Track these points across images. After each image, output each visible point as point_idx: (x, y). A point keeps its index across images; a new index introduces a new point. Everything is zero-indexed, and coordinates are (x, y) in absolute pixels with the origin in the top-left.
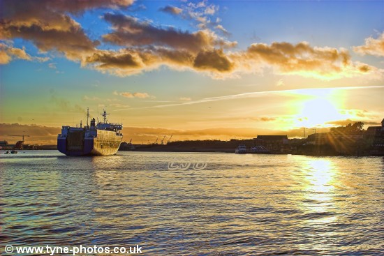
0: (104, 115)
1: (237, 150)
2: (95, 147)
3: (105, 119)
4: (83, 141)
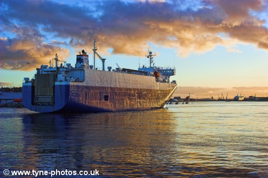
0: (151, 56)
3: (151, 62)
4: (55, 89)
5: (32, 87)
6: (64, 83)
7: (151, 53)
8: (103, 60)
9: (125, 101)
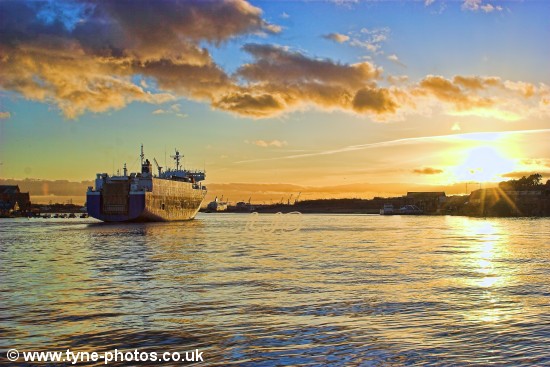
0: (177, 157)
1: (382, 211)
2: (149, 208)
3: (178, 164)
4: (129, 198)
5: (101, 196)
6: (140, 193)
8: (160, 168)
9: (174, 210)
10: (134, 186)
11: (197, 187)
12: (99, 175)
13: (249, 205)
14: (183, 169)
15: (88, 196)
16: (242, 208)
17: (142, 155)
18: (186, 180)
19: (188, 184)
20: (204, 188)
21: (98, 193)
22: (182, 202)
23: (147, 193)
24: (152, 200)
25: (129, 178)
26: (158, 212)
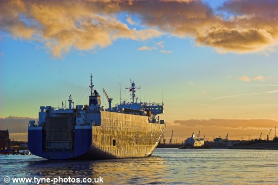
0: (133, 89)
2: (97, 144)
3: (134, 96)
4: (74, 133)
5: (44, 131)
6: (86, 127)
7: (133, 85)
8: (110, 101)
9: (126, 146)
10: (80, 120)
11: (154, 121)
12: (42, 108)
13: (226, 141)
14: (139, 102)
15: (30, 132)
16: (219, 144)
17: (92, 86)
18: (141, 114)
19: (143, 117)
20: (162, 122)
21: (41, 128)
22: (137, 137)
23: (94, 128)
24: (100, 135)
25: (75, 110)
26: (107, 148)
